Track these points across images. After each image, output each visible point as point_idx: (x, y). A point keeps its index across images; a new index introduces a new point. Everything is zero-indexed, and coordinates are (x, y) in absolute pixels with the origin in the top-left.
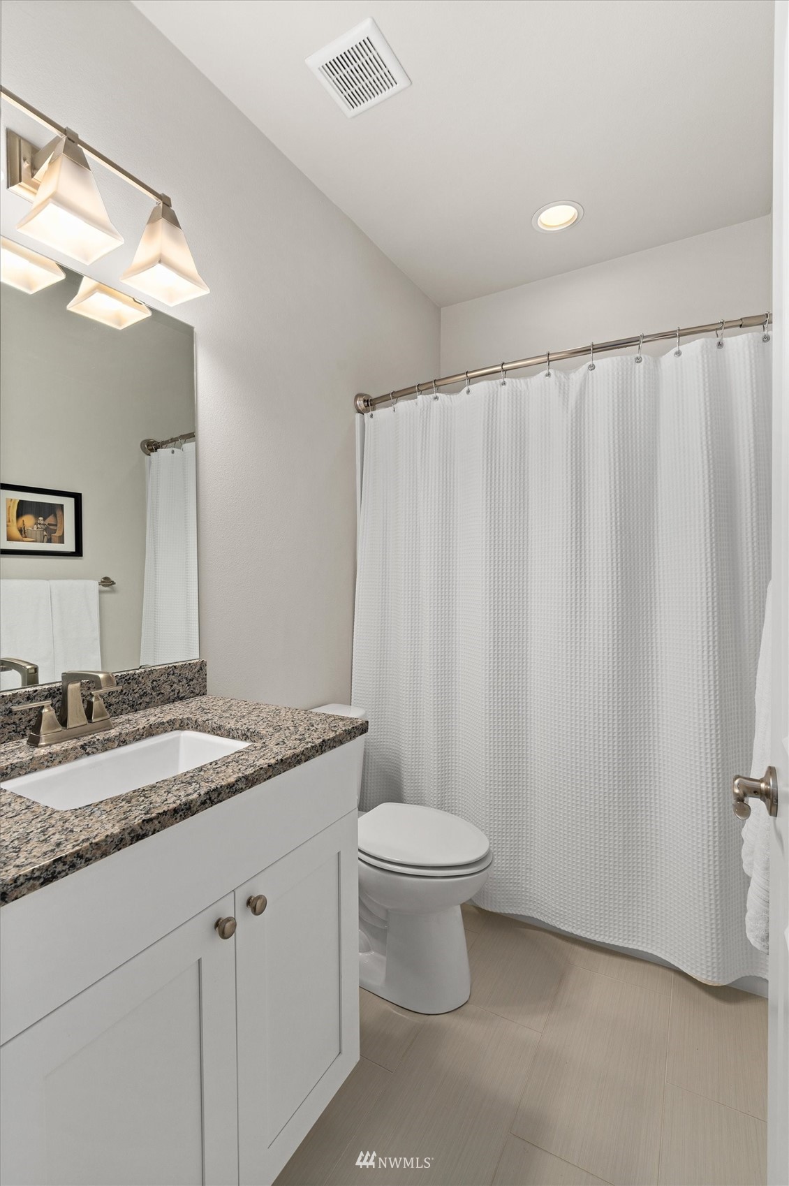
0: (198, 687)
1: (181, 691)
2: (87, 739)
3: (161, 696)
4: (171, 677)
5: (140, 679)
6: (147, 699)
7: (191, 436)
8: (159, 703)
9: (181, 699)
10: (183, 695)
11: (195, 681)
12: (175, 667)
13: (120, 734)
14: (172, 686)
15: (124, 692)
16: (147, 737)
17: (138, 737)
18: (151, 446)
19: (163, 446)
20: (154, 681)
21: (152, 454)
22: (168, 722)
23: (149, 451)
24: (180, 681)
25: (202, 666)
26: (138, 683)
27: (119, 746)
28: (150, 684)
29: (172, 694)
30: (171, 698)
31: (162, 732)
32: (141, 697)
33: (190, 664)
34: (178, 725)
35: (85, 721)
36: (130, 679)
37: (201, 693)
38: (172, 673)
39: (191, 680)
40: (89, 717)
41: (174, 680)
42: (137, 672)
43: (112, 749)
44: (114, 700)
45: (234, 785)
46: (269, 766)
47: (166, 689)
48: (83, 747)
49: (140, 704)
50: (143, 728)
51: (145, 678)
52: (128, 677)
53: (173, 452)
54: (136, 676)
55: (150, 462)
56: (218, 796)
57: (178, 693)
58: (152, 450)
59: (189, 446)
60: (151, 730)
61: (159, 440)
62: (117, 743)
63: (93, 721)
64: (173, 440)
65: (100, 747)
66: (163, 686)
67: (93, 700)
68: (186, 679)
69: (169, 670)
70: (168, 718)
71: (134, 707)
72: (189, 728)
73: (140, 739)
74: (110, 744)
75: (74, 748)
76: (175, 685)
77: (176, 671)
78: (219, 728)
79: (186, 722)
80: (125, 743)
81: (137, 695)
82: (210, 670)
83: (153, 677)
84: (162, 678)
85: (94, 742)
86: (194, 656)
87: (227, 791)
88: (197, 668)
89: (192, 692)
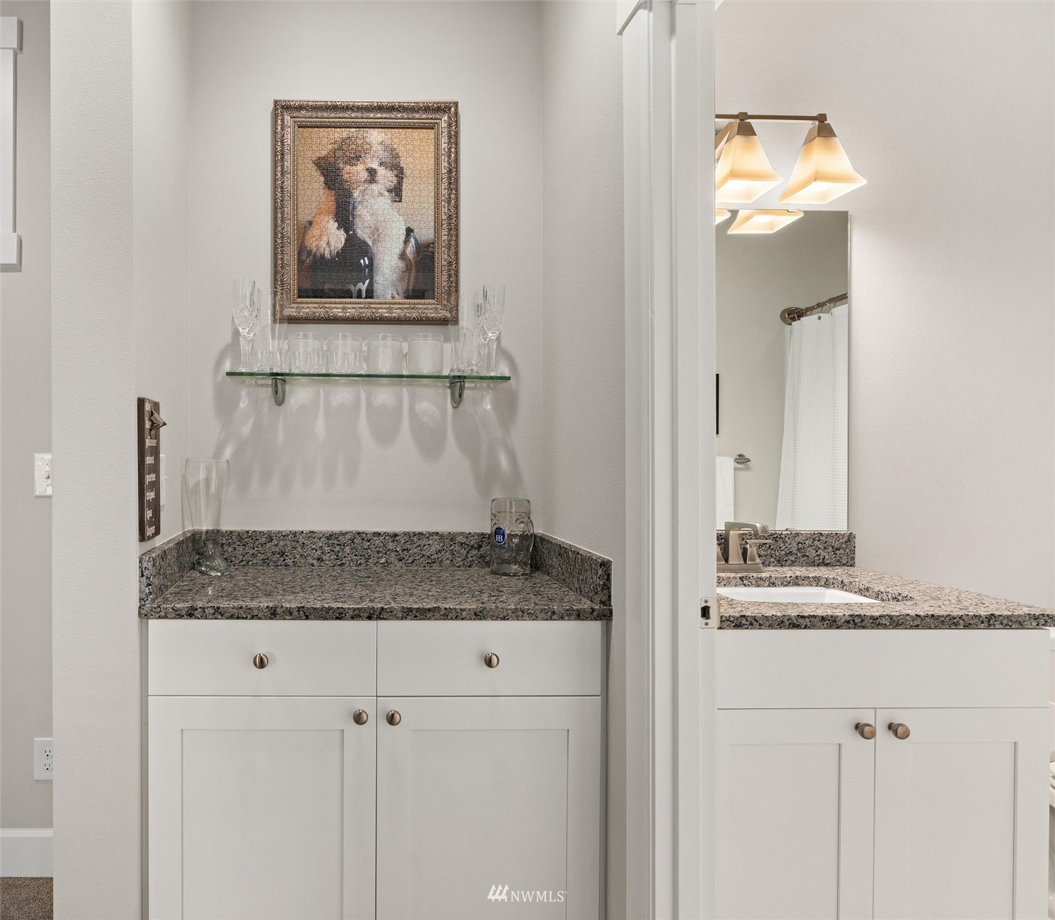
0: (845, 557)
1: (827, 557)
2: (744, 574)
3: (805, 558)
4: (816, 543)
5: (787, 539)
6: (793, 559)
7: (843, 298)
8: (804, 564)
9: (827, 565)
10: (829, 561)
11: (841, 551)
12: (821, 534)
13: (770, 576)
14: (817, 551)
15: (772, 547)
16: (793, 585)
17: (785, 583)
18: (793, 315)
19: (808, 313)
20: (799, 543)
21: (794, 323)
22: (813, 577)
23: (790, 321)
24: (825, 548)
25: (850, 538)
26: (784, 542)
27: (769, 586)
28: (795, 545)
29: (817, 558)
30: (816, 562)
31: (807, 585)
32: (787, 555)
33: (837, 534)
34: (823, 583)
35: (742, 562)
36: (777, 537)
37: (849, 564)
38: (817, 539)
39: (839, 549)
40: (745, 561)
41: (820, 546)
42: (784, 532)
43: (763, 586)
44: (763, 552)
45: (877, 619)
46: (916, 615)
47: (811, 553)
48: (741, 578)
49: (786, 561)
50: (790, 577)
51: (791, 539)
52: (775, 536)
53: (820, 318)
54: (783, 536)
55: (791, 332)
56: (862, 622)
57: (823, 559)
58: (793, 319)
59: (840, 310)
60: (797, 581)
61: (803, 306)
62: (768, 583)
63: (748, 563)
64: (820, 305)
65: (754, 582)
66: (809, 549)
67: (748, 546)
68: (833, 547)
69: (814, 536)
70: (814, 575)
71: (780, 562)
72: (834, 587)
73: (787, 586)
74: (762, 582)
75: (735, 578)
76: (820, 551)
77: (822, 538)
78: (867, 589)
79: (831, 581)
80: (774, 584)
81: (783, 553)
82: (858, 542)
83: (798, 539)
84: (807, 542)
85: (750, 578)
86: (842, 527)
87: (871, 621)
88: (845, 539)
89: (839, 561)
